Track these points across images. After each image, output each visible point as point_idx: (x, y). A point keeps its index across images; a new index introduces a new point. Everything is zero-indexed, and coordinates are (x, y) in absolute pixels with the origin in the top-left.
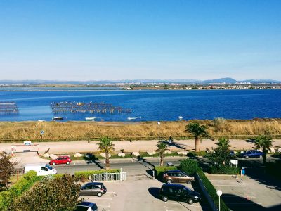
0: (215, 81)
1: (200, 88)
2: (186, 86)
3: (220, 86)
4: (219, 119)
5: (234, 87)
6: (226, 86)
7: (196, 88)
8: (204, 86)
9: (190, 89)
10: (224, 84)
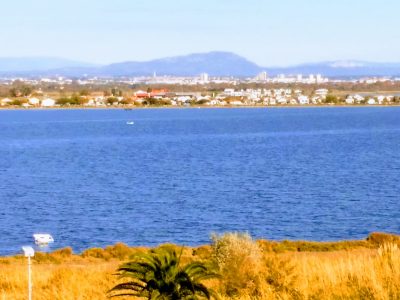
0: (160, 66)
1: (96, 101)
2: (27, 91)
3: (186, 88)
4: (233, 237)
5: (254, 95)
6: (215, 89)
7: (76, 101)
8: (112, 92)
9: (49, 102)
10: (204, 80)
